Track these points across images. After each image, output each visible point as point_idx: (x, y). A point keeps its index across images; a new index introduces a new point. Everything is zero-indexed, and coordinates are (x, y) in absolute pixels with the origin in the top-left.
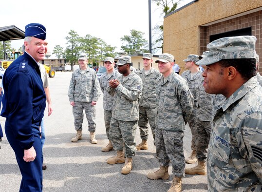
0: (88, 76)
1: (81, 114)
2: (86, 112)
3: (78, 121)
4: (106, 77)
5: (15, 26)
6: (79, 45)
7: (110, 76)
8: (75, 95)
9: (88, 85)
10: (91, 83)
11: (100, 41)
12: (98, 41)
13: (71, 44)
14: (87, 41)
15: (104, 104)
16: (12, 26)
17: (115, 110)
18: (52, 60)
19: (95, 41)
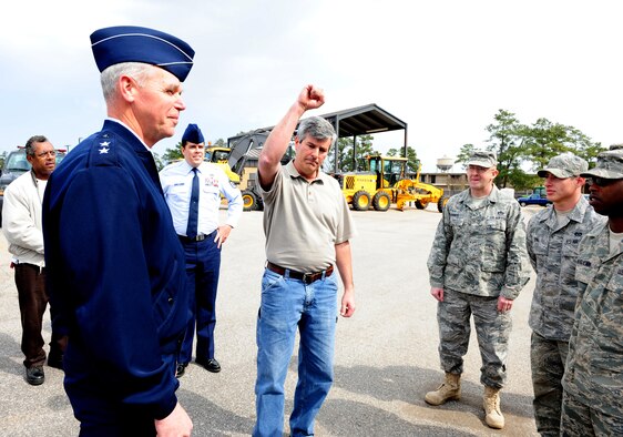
0: (492, 217)
1: (462, 327)
2: (477, 325)
3: (450, 347)
4: (551, 224)
5: (375, 106)
6: (518, 143)
7: (563, 221)
8: (448, 268)
9: (490, 244)
10: (498, 239)
11: (574, 132)
12: (568, 133)
13: (498, 141)
14: (538, 134)
15: (534, 311)
16: (371, 105)
17: (576, 365)
18: (453, 176)
19: (559, 132)
